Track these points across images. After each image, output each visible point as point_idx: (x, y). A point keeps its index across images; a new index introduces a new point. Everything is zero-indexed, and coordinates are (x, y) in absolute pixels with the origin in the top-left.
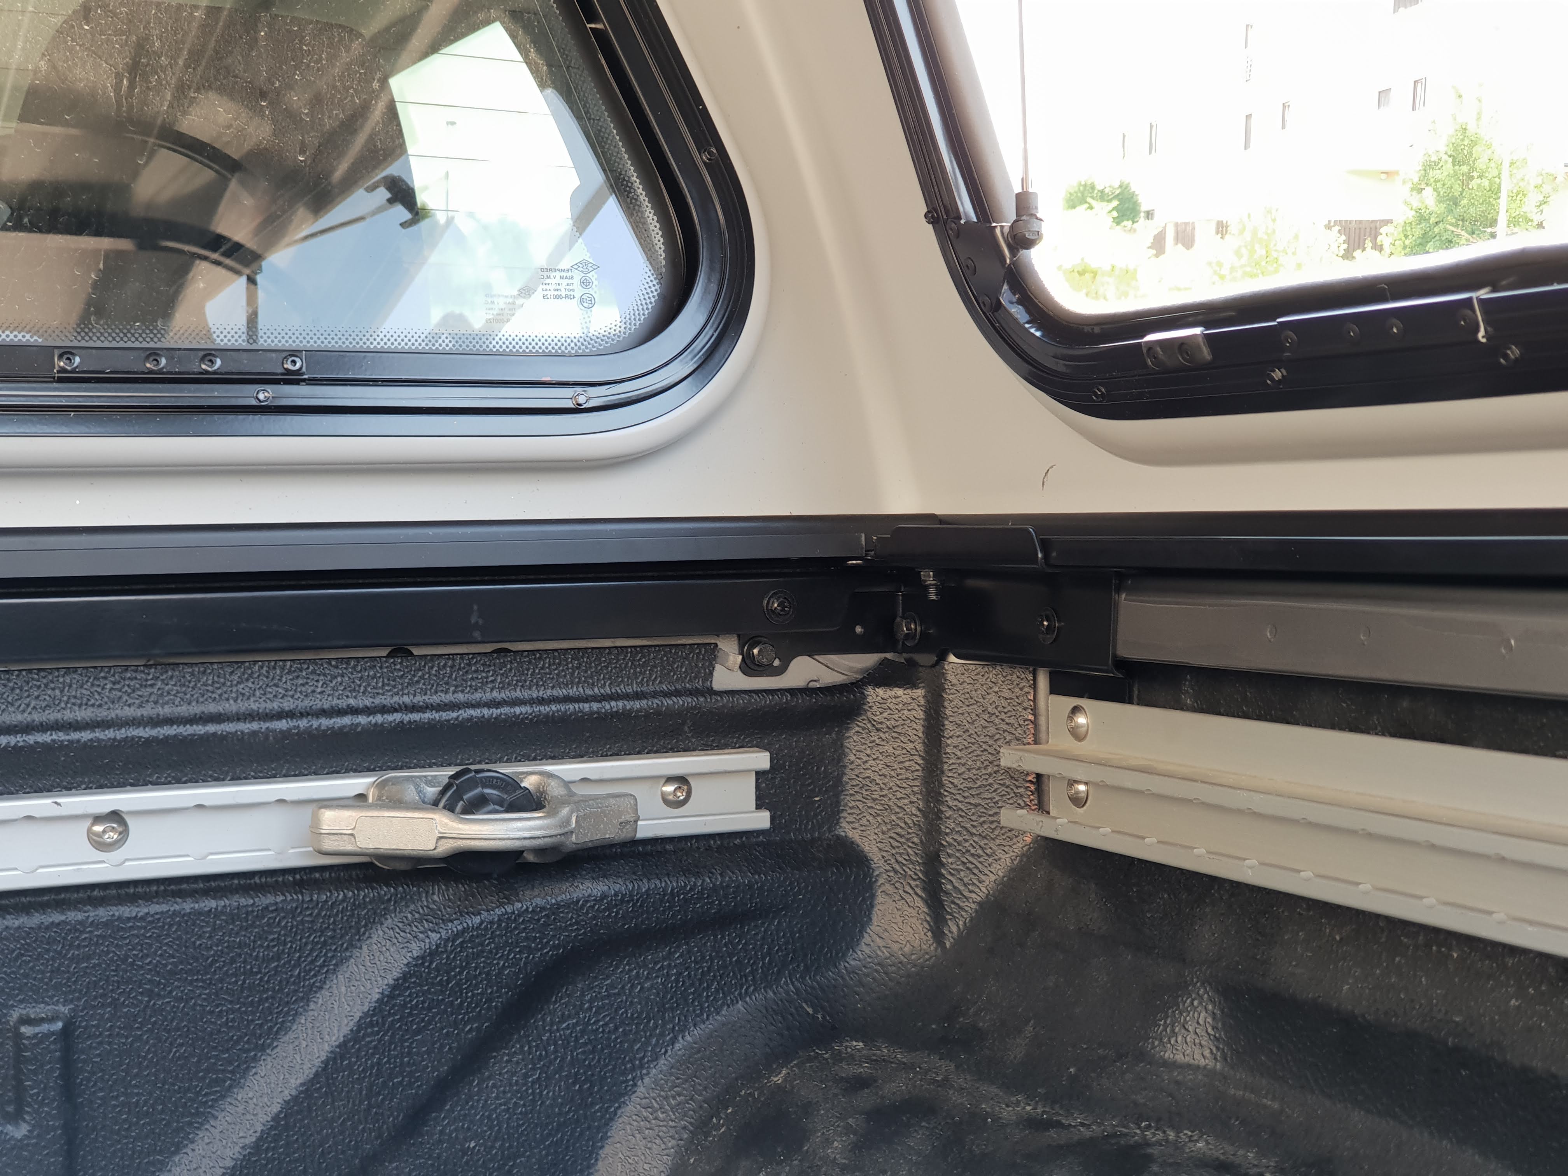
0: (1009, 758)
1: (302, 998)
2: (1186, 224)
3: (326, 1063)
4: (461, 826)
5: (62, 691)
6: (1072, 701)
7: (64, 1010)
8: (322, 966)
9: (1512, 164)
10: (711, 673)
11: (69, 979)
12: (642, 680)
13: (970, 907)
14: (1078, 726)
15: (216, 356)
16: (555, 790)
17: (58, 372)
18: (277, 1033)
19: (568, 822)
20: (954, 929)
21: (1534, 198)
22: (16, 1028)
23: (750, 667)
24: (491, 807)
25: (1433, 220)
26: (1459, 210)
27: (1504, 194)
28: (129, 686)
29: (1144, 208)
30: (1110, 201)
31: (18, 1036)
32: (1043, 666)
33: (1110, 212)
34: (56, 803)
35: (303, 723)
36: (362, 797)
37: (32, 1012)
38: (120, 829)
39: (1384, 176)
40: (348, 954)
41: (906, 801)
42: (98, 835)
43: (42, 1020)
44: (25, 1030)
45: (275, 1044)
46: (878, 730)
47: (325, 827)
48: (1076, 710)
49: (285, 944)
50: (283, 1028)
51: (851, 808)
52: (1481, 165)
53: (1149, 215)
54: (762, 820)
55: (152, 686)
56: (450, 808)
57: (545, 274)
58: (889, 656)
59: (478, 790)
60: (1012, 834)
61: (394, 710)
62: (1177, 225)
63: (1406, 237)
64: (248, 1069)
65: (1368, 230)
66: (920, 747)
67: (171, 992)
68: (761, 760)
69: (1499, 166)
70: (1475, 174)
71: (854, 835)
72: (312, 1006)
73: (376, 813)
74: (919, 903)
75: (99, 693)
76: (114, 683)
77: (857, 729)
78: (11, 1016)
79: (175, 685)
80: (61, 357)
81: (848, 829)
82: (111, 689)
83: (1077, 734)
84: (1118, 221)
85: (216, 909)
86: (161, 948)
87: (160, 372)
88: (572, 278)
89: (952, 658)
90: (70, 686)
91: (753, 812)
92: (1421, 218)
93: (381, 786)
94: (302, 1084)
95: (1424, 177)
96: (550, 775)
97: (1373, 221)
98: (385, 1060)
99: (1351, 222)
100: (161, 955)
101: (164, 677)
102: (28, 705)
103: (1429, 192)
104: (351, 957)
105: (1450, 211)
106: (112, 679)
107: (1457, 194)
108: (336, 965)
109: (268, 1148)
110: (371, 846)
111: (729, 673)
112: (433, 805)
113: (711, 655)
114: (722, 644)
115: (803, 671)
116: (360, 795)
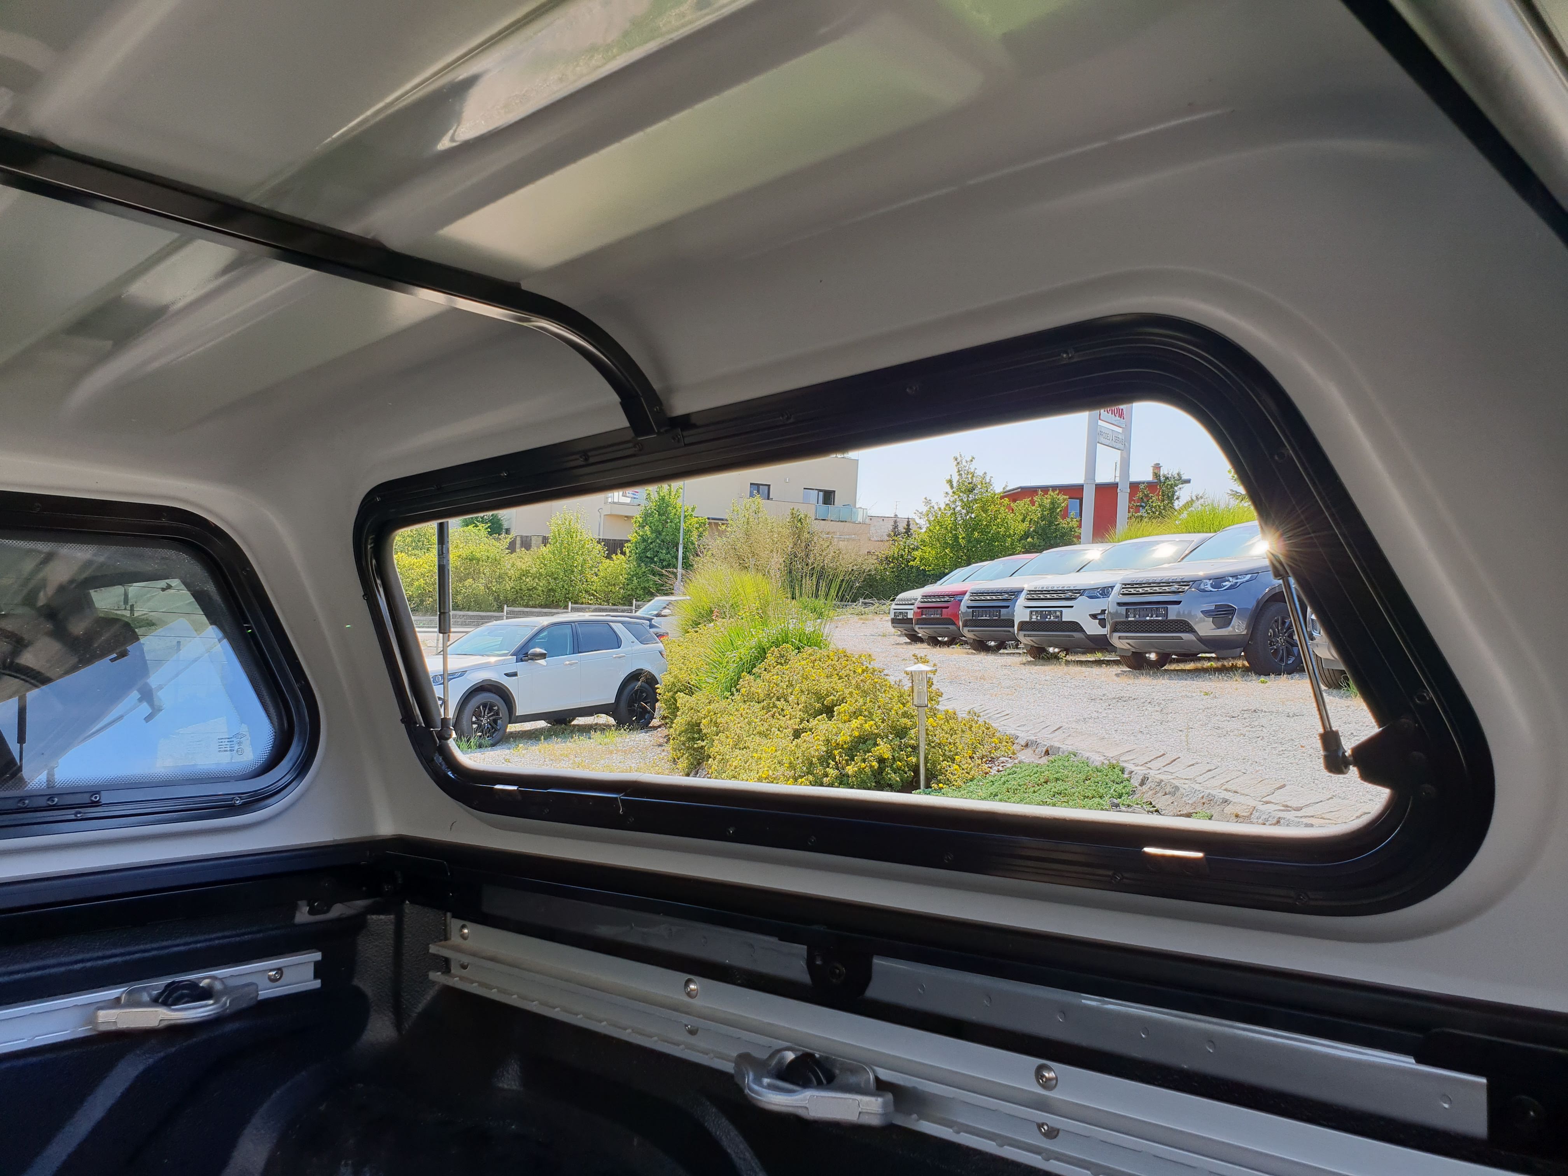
0: (433, 949)
1: (79, 1101)
2: (527, 537)
4: (173, 1013)
6: (462, 922)
8: (92, 1083)
9: (685, 517)
10: (296, 916)
13: (414, 1015)
14: (464, 934)
15: (55, 797)
16: (218, 986)
18: (65, 1120)
19: (226, 1003)
20: (407, 1026)
21: (695, 534)
23: (312, 912)
24: (186, 999)
25: (649, 541)
26: (662, 537)
27: (681, 531)
29: (505, 526)
30: (487, 523)
32: (449, 911)
33: (487, 529)
35: (89, 964)
36: (118, 999)
39: (626, 519)
40: (105, 1075)
41: (384, 967)
45: (64, 1125)
46: (372, 935)
47: (100, 1020)
48: (464, 927)
49: (72, 1074)
50: (69, 1117)
51: (359, 972)
52: (672, 516)
53: (508, 531)
54: (317, 984)
56: (165, 1004)
57: (220, 741)
58: (377, 899)
59: (180, 992)
60: (434, 983)
61: (136, 952)
62: (522, 537)
63: (637, 548)
65: (618, 545)
66: (392, 942)
68: (317, 956)
69: (679, 517)
70: (669, 521)
71: (361, 985)
72: (85, 1104)
73: (128, 1010)
74: (390, 1014)
77: (362, 935)
81: (356, 982)
83: (464, 937)
84: (490, 534)
87: (26, 808)
88: (233, 741)
89: (407, 902)
91: (311, 981)
92: (644, 540)
93: (130, 993)
94: (77, 1145)
95: (645, 520)
96: (214, 978)
97: (621, 540)
98: (123, 1126)
99: (610, 540)
103: (647, 528)
104: (109, 1076)
105: (657, 537)
107: (661, 530)
108: (99, 1081)
110: (125, 1027)
111: (303, 915)
112: (156, 1001)
113: (294, 908)
114: (300, 902)
115: (338, 910)
116: (118, 997)
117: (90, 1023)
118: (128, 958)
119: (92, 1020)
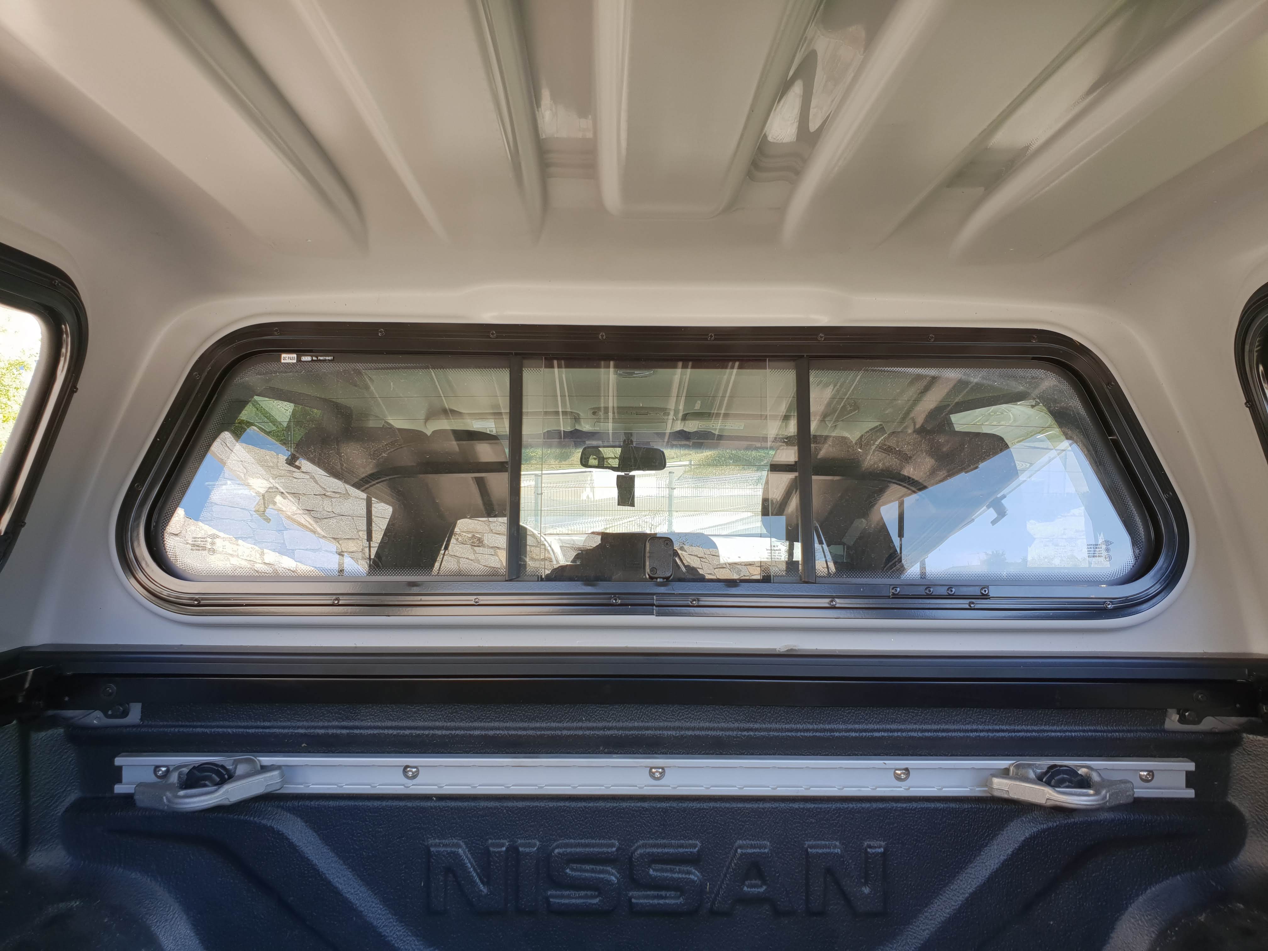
1: (978, 849)
3: (989, 878)
4: (1057, 795)
5: (885, 716)
7: (883, 844)
8: (987, 836)
10: (1164, 722)
11: (885, 831)
12: (1131, 723)
15: (952, 588)
16: (1095, 777)
17: (892, 595)
18: (967, 863)
22: (866, 850)
23: (1182, 720)
24: (1067, 784)
28: (911, 715)
31: (866, 852)
34: (885, 763)
35: (982, 734)
37: (872, 843)
38: (907, 773)
40: (998, 833)
42: (898, 774)
43: (876, 847)
44: (869, 850)
45: (966, 867)
46: (1249, 754)
47: (994, 786)
49: (972, 825)
50: (970, 862)
51: (1234, 789)
54: (1190, 793)
55: (920, 716)
56: (1048, 783)
57: (1089, 547)
58: (1253, 719)
59: (1062, 776)
61: (1020, 731)
64: (955, 876)
67: (925, 841)
68: (1191, 766)
71: (1236, 803)
72: (982, 853)
73: (1017, 782)
75: (899, 718)
76: (905, 714)
77: (1237, 752)
78: (864, 843)
79: (929, 716)
80: (893, 589)
81: (1231, 799)
82: (904, 716)
85: (944, 808)
86: (921, 822)
87: (931, 595)
90: (889, 714)
91: (1184, 789)
93: (1018, 767)
94: (977, 887)
96: (1091, 768)
98: (1014, 880)
100: (921, 825)
101: (925, 712)
102: (873, 720)
104: (999, 834)
106: (905, 712)
108: (992, 837)
109: (964, 912)
110: (1015, 797)
111: (1172, 721)
112: (1040, 779)
113: (1164, 715)
114: (1169, 710)
115: (1209, 723)
116: (1006, 769)
117: (986, 786)
118: (1013, 734)
119: (987, 783)
